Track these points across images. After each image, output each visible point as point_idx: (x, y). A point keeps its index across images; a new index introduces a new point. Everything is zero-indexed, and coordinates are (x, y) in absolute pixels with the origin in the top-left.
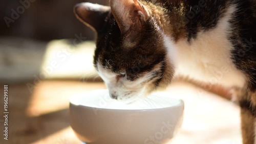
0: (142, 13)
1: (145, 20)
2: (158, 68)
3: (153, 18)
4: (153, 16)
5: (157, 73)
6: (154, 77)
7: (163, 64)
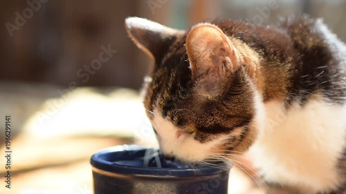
0: (230, 61)
1: (232, 71)
2: (237, 132)
3: (243, 69)
4: (244, 66)
5: (234, 139)
6: (229, 144)
7: (246, 130)
